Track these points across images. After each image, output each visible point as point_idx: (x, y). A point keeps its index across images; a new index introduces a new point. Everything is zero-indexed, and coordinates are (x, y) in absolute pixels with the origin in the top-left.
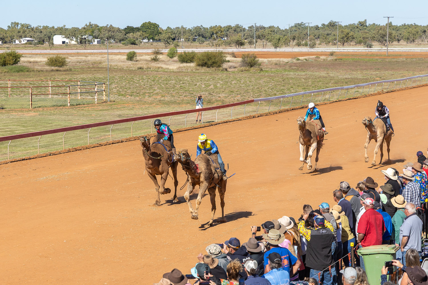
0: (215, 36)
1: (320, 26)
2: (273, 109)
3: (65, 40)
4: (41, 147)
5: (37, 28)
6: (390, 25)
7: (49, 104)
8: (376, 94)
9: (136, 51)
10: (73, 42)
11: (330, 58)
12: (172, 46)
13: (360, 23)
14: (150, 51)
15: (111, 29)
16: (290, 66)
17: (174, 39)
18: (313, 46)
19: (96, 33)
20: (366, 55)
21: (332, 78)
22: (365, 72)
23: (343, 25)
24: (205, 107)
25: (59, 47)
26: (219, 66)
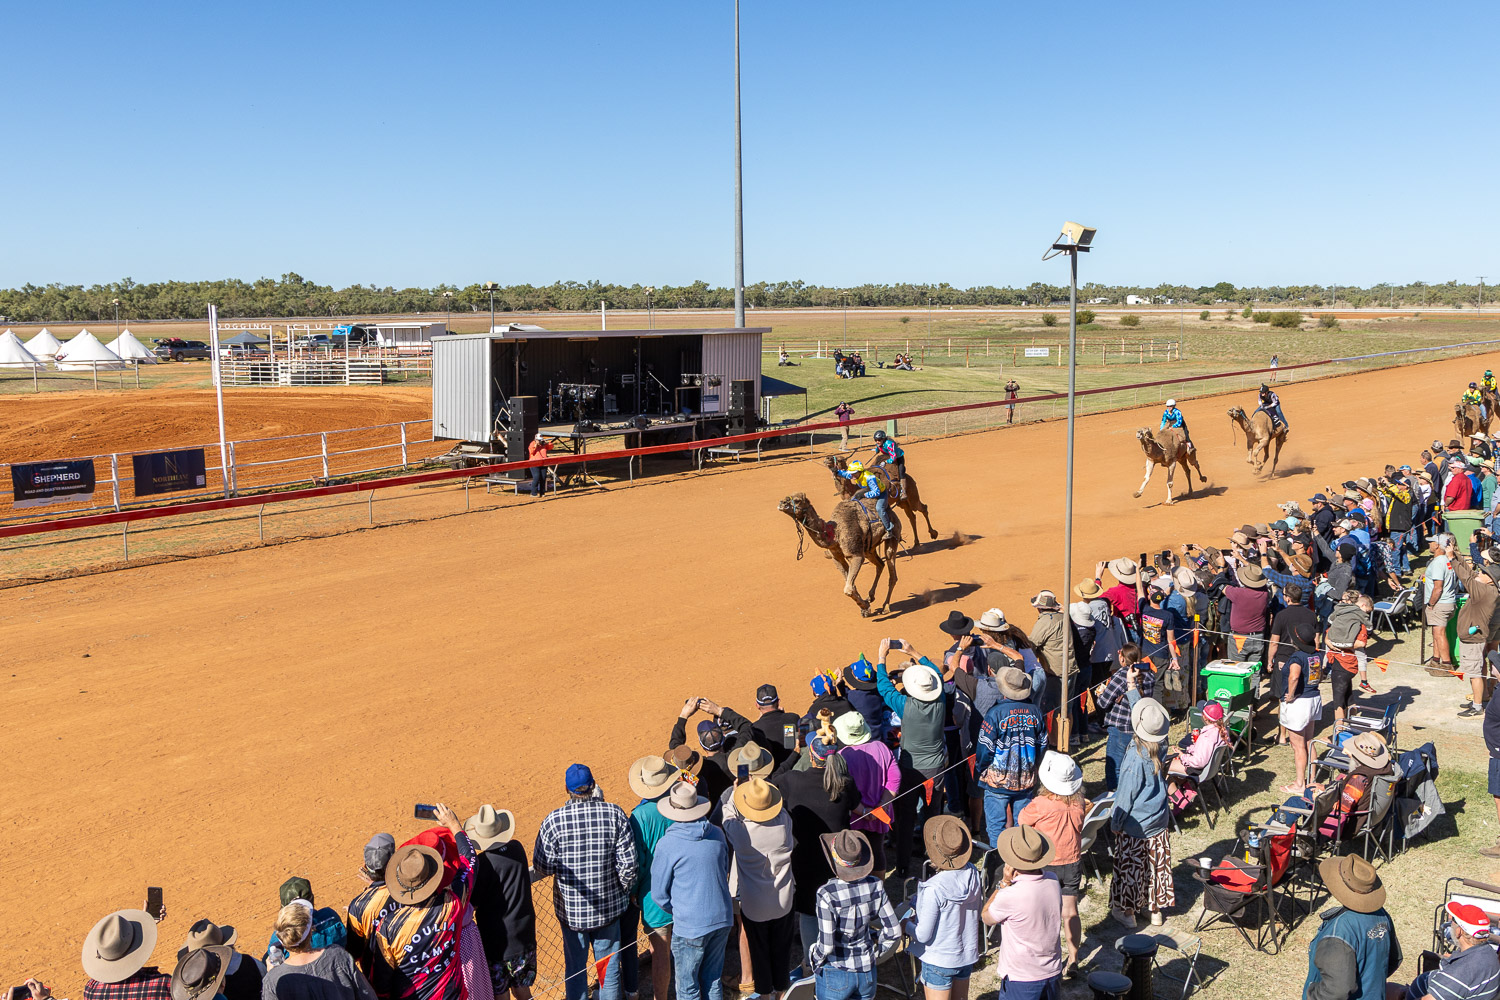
0: (1291, 296)
1: (1405, 286)
2: (1351, 369)
3: (1139, 300)
4: (1113, 402)
5: (1111, 288)
6: (1483, 285)
7: (1121, 361)
8: (1465, 357)
9: (1210, 311)
10: (1147, 302)
11: (1414, 319)
12: (1247, 306)
13: (1449, 283)
14: (1224, 311)
15: (1184, 289)
16: (1371, 327)
17: (1249, 300)
18: (1396, 307)
19: (1170, 293)
20: (1455, 316)
21: (1416, 340)
22: (1452, 333)
23: (1430, 285)
24: (1279, 366)
25: (1132, 307)
26: (1296, 326)
